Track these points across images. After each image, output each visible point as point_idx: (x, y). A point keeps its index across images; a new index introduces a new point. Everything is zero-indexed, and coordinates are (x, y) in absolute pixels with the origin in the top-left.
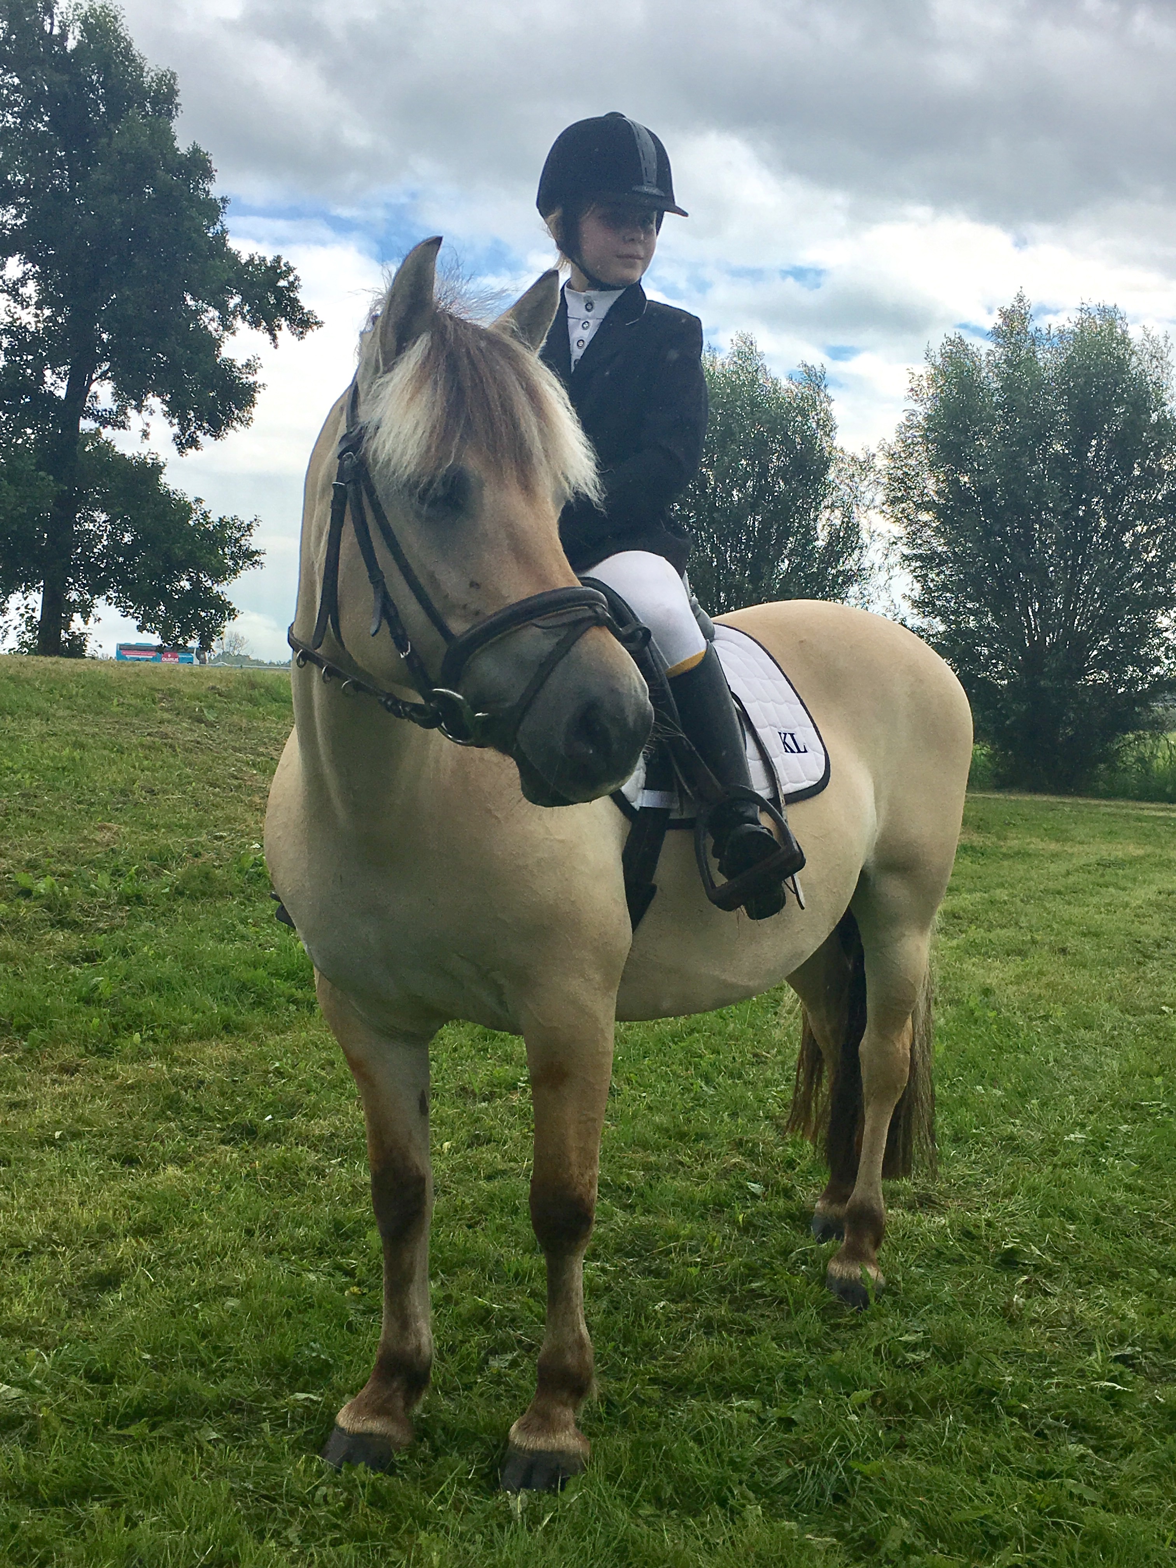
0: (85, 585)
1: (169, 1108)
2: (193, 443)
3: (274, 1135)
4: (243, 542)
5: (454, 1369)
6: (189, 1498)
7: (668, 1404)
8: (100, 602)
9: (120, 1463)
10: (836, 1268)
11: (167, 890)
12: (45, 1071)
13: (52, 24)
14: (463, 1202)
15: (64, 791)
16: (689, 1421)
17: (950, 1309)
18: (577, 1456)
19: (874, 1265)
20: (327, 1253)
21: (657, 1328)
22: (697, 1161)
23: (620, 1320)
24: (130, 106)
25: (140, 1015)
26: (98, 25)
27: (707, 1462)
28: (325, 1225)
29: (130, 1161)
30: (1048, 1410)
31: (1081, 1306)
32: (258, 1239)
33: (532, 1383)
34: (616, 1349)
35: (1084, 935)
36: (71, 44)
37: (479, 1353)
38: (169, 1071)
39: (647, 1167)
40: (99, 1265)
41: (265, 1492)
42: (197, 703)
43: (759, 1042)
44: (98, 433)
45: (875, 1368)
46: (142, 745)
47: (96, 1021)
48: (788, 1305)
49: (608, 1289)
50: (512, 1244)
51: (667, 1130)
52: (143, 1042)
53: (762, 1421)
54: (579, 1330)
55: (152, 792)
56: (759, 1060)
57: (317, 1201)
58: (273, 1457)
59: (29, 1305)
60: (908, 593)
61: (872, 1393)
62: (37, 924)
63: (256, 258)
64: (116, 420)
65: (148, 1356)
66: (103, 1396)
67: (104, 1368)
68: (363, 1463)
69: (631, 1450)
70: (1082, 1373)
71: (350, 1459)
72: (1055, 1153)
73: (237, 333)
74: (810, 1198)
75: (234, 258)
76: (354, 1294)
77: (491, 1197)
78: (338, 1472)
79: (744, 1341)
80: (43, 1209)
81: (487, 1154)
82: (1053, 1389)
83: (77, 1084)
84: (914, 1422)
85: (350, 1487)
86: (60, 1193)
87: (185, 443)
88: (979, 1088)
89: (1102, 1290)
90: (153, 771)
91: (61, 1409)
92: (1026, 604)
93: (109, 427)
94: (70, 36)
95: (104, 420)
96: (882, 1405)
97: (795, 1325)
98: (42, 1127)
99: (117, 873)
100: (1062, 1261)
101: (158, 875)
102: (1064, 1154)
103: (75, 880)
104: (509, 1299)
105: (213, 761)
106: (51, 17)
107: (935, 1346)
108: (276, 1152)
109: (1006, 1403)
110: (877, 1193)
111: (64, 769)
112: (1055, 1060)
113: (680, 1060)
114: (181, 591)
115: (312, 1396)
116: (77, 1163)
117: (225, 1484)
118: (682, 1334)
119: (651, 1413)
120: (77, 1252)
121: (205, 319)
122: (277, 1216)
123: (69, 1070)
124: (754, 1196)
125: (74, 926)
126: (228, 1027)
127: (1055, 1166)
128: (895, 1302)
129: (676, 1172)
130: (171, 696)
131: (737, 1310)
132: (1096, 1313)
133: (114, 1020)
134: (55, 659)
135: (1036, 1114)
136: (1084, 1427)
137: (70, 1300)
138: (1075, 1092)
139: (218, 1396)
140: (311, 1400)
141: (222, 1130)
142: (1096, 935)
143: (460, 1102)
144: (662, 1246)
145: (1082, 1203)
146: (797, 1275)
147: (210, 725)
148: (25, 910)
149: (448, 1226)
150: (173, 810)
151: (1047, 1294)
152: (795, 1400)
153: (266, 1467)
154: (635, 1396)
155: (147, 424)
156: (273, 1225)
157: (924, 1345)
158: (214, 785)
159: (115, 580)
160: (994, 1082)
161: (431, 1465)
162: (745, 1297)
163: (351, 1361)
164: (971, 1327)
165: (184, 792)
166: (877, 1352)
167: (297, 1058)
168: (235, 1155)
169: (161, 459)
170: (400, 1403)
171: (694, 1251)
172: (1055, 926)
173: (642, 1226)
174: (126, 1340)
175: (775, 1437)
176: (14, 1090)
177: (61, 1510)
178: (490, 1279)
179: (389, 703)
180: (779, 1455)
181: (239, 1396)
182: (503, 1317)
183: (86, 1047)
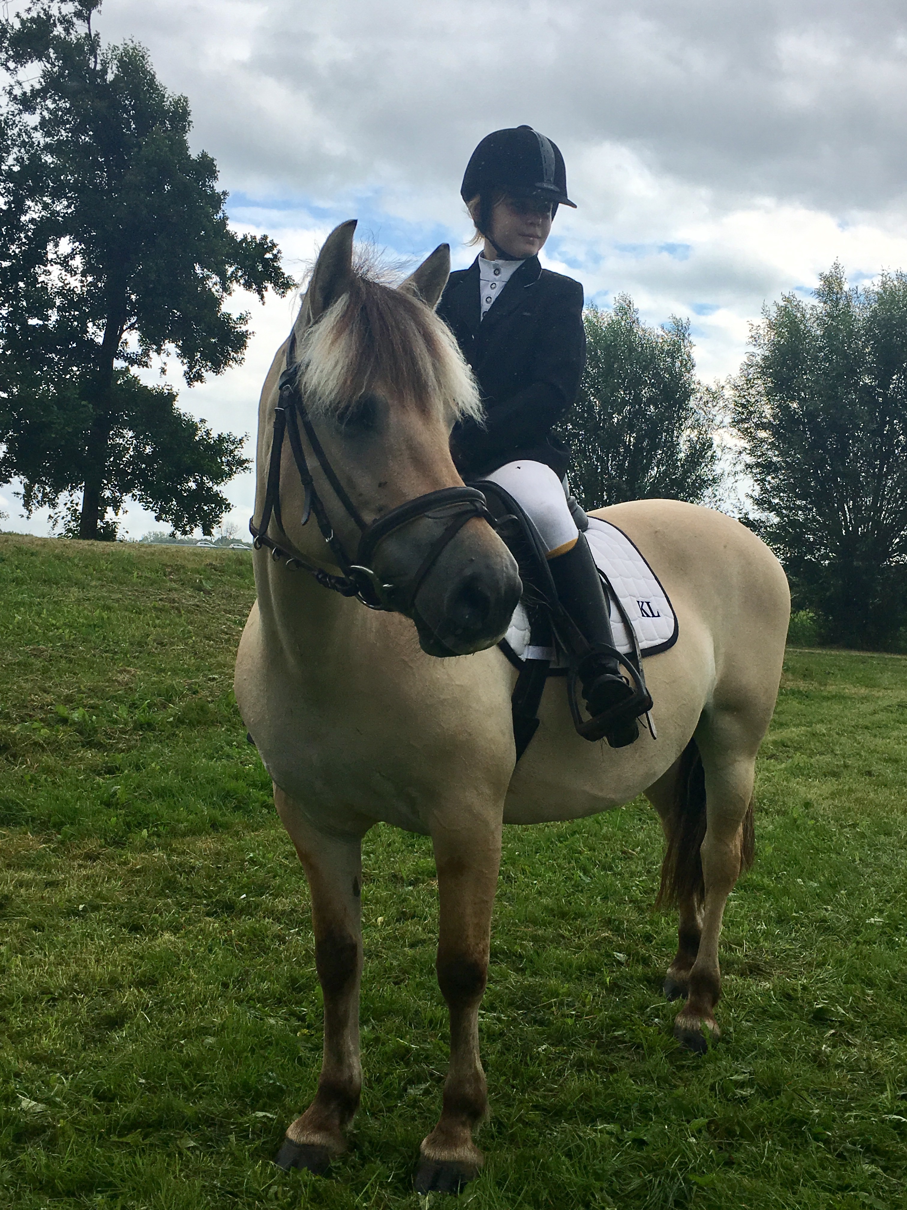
0: (116, 486)
1: (168, 888)
2: (199, 377)
3: (248, 910)
4: (236, 453)
5: (380, 1095)
6: (170, 1193)
7: (547, 1126)
8: (127, 498)
9: (119, 1164)
10: (681, 1021)
11: (171, 719)
12: (75, 858)
13: (96, 62)
14: (392, 964)
15: (95, 643)
16: (562, 1140)
17: (771, 1055)
18: (473, 1165)
19: (712, 1019)
20: (285, 1002)
21: (539, 1065)
22: (575, 934)
23: (510, 1059)
24: (154, 124)
25: (148, 815)
26: (130, 63)
27: (576, 1172)
28: (283, 980)
29: (135, 928)
30: (848, 1137)
31: (876, 1055)
32: (232, 991)
33: (439, 1108)
34: (507, 1082)
35: (886, 761)
36: (110, 77)
37: (400, 1084)
38: (169, 859)
39: (535, 939)
40: (109, 1009)
41: (229, 1189)
42: (197, 576)
43: (626, 842)
44: (127, 370)
45: (710, 1101)
46: (155, 608)
47: (114, 819)
48: (643, 1049)
49: (502, 1034)
50: (429, 998)
51: (552, 910)
52: (148, 837)
53: (620, 1141)
54: (475, 1067)
55: (162, 644)
56: (627, 857)
57: (278, 962)
58: (238, 1162)
59: (54, 1040)
60: (750, 493)
61: (707, 1120)
62: (71, 745)
63: (249, 237)
64: (140, 361)
65: (143, 1081)
66: (108, 1112)
67: (109, 1089)
68: (306, 1168)
69: (516, 1161)
70: (875, 1109)
71: (296, 1164)
72: (858, 933)
73: (233, 294)
74: (663, 965)
75: (231, 238)
76: (305, 1035)
77: (414, 961)
78: (287, 1174)
79: (608, 1077)
80: (68, 965)
81: (413, 928)
82: (852, 1120)
83: (97, 868)
84: (741, 1144)
85: (296, 1186)
86: (81, 953)
87: (194, 377)
88: (799, 880)
89: (893, 1042)
90: (162, 628)
91: (75, 1121)
92: (842, 501)
93: (136, 366)
94: (109, 71)
95: (132, 360)
96: (715, 1130)
97: (647, 1066)
98: (69, 901)
99: (133, 706)
100: (862, 1019)
101: (165, 708)
102: (865, 934)
103: (102, 711)
104: (426, 1041)
105: (209, 620)
106: (96, 58)
107: (758, 1084)
108: (247, 923)
109: (814, 1130)
110: (714, 962)
111: (95, 625)
112: (860, 859)
113: (564, 854)
114: (189, 490)
115: (269, 1115)
116: (95, 930)
117: (198, 1183)
118: (559, 1070)
119: (533, 1133)
120: (93, 999)
121: (210, 283)
122: (247, 972)
123: (91, 857)
124: (620, 963)
125: (100, 746)
126: (215, 826)
127: (858, 943)
128: (728, 1049)
129: (558, 943)
130: (178, 570)
131: (603, 1053)
132: (888, 1060)
133: (128, 819)
134: (90, 542)
135: (844, 901)
136: (875, 1150)
137: (86, 1036)
138: (875, 885)
139: (196, 1113)
140: (268, 1117)
141: (207, 905)
142: (896, 761)
143: (391, 886)
144: (545, 1001)
145: (878, 972)
146: (651, 1026)
147: (208, 593)
148: (63, 735)
149: (379, 982)
150: (178, 657)
151: (849, 1044)
152: (646, 1125)
153: (231, 1169)
154: (520, 1120)
155: (165, 363)
156: (243, 980)
157: (749, 1083)
158: (209, 638)
159: (139, 482)
160: (812, 876)
161: (358, 1171)
162: (610, 1043)
163: (300, 1088)
164: (788, 1069)
165: (186, 644)
166: (713, 1088)
167: (267, 849)
168: (216, 925)
169: (175, 390)
170: (337, 1122)
171: (570, 1005)
172: (863, 753)
173: (530, 986)
174: (126, 1068)
175: (629, 1154)
176: (50, 872)
177: (72, 1200)
178: (410, 1024)
179: (320, 576)
180: (633, 1169)
181: (212, 1113)
182: (419, 1055)
183: (106, 840)
